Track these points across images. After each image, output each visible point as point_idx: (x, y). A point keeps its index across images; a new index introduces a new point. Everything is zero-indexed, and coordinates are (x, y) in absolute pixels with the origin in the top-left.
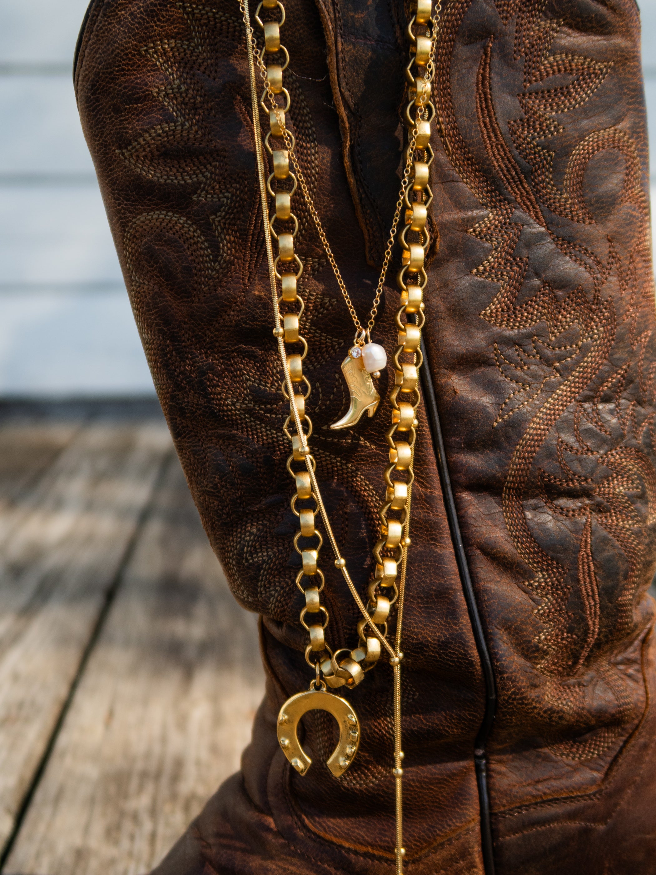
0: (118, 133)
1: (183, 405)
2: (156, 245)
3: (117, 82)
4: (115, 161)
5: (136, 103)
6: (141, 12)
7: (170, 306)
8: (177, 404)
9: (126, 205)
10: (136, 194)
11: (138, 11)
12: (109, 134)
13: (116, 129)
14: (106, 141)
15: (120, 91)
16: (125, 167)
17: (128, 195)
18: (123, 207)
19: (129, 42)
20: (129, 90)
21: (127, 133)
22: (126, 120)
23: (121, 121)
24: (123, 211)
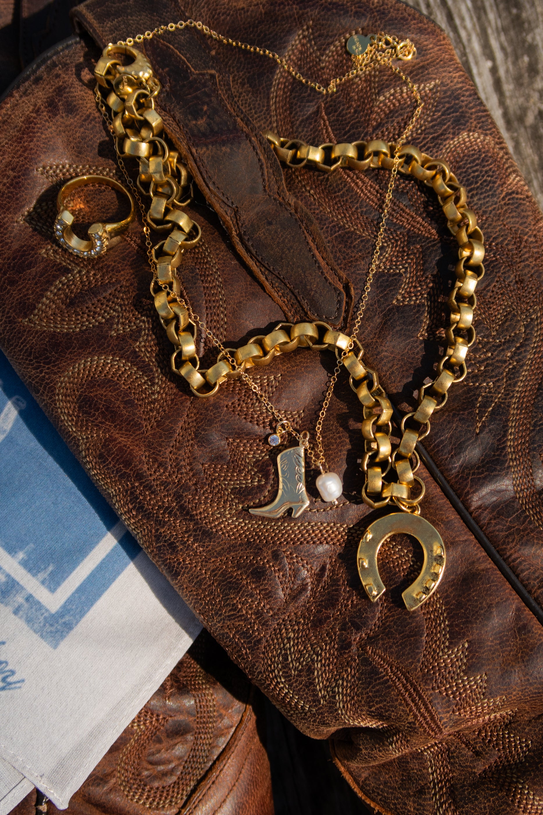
0: (20, 303)
1: (172, 540)
2: (91, 392)
3: (4, 256)
4: (25, 331)
5: (29, 269)
6: (8, 188)
7: (125, 446)
8: (165, 541)
9: (48, 368)
10: (56, 353)
11: (5, 187)
12: (10, 309)
13: (17, 300)
14: (10, 317)
15: (10, 264)
16: (37, 332)
17: (47, 358)
18: (45, 373)
19: (5, 217)
20: (19, 260)
21: (29, 299)
22: (24, 287)
23: (20, 290)
24: (47, 376)
